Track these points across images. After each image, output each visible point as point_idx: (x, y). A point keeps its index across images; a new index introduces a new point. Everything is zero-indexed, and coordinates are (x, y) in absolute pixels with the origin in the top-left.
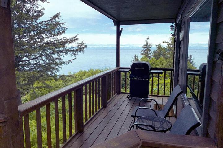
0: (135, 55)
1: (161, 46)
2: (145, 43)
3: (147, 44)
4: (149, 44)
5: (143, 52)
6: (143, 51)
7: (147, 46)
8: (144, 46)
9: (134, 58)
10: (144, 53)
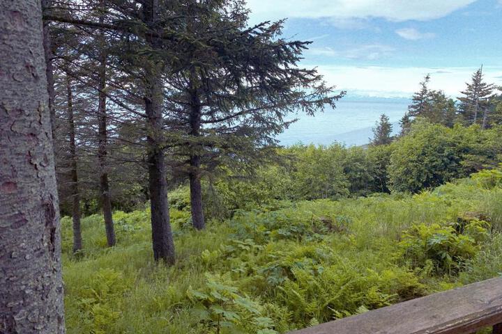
0: (383, 116)
1: (444, 96)
2: (419, 89)
3: (425, 91)
4: (428, 92)
5: (413, 110)
6: (413, 107)
7: (424, 96)
8: (417, 95)
9: (380, 121)
10: (416, 112)
